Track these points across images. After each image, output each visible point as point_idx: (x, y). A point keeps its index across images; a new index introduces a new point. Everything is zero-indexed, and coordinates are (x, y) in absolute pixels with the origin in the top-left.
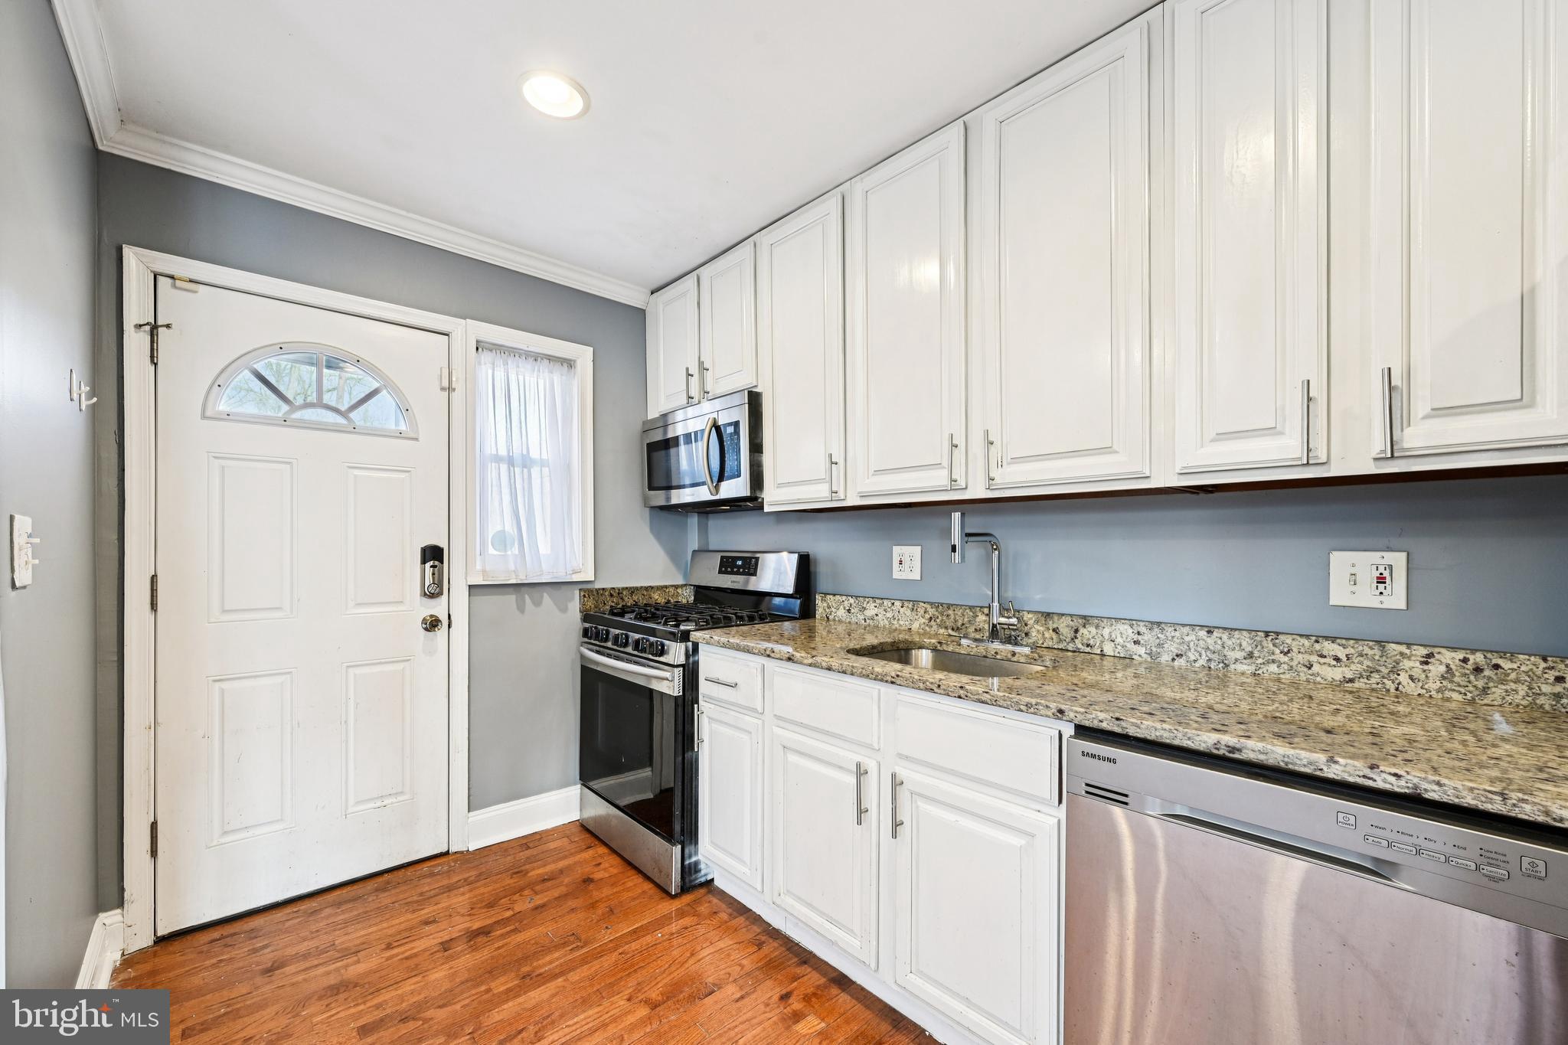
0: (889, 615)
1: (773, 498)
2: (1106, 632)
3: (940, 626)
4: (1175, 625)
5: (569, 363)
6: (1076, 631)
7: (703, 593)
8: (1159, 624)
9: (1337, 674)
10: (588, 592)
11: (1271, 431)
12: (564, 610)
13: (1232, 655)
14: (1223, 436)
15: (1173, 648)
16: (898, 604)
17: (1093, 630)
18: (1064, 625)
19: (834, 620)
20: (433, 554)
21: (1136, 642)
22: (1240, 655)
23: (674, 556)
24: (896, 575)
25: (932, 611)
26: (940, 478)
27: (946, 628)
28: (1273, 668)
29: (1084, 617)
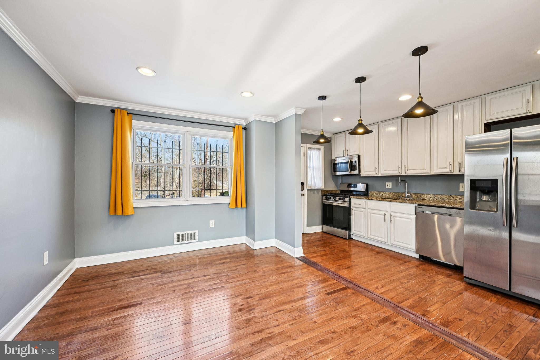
0: (385, 194)
1: (363, 174)
2: (426, 196)
3: (395, 196)
4: (437, 195)
5: (319, 149)
6: (421, 196)
7: (342, 191)
8: (434, 194)
9: (460, 200)
10: (322, 190)
11: (446, 168)
12: (318, 194)
13: (445, 199)
14: (440, 168)
15: (436, 198)
16: (387, 192)
17: (423, 196)
18: (418, 195)
19: (373, 196)
20: (303, 184)
21: (431, 197)
22: (446, 198)
23: (336, 184)
24: (386, 187)
25: (394, 194)
26: (397, 172)
27: (397, 196)
28: (451, 200)
29: (422, 194)
